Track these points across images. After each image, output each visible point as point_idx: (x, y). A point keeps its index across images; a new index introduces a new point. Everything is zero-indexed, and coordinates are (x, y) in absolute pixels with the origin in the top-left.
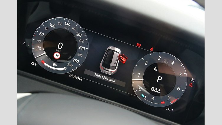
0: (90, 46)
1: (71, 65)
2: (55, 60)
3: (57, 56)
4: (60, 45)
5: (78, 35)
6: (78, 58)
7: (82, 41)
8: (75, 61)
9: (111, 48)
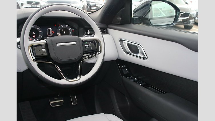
0: (42, 30)
1: (39, 38)
2: (34, 38)
3: (34, 36)
4: (34, 33)
5: (38, 28)
6: (40, 35)
7: (40, 30)
8: (40, 36)
9: (48, 29)
